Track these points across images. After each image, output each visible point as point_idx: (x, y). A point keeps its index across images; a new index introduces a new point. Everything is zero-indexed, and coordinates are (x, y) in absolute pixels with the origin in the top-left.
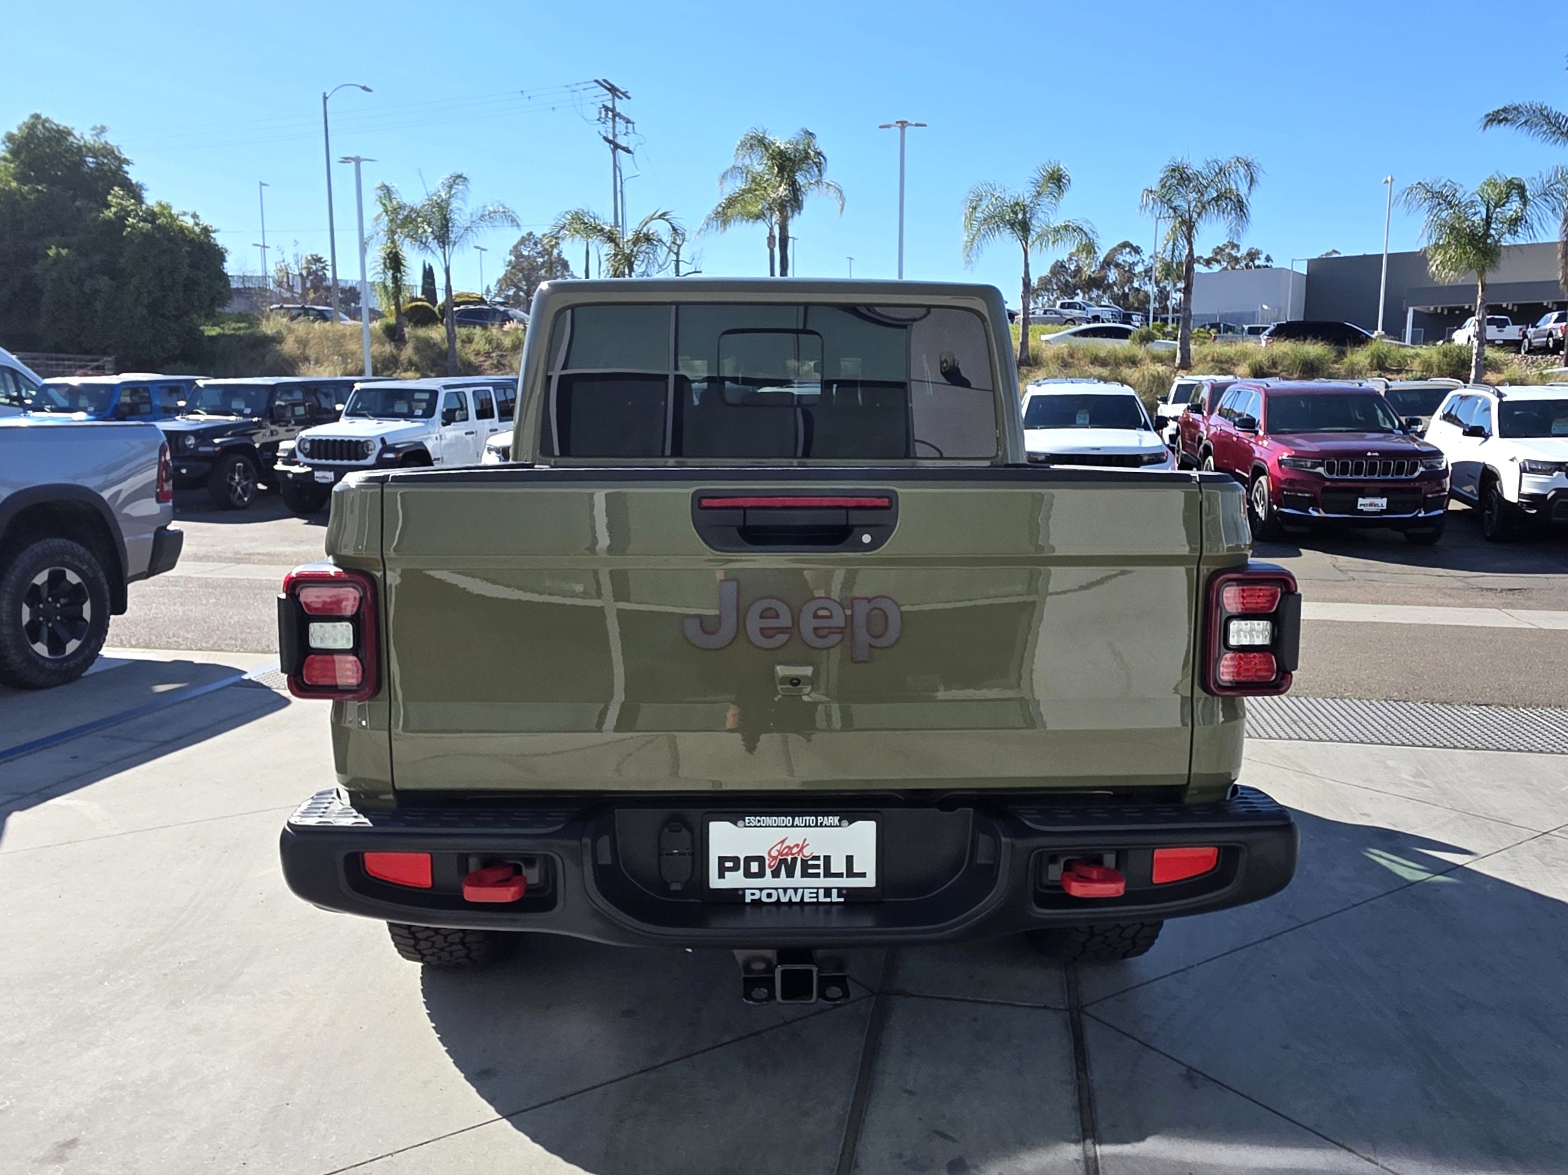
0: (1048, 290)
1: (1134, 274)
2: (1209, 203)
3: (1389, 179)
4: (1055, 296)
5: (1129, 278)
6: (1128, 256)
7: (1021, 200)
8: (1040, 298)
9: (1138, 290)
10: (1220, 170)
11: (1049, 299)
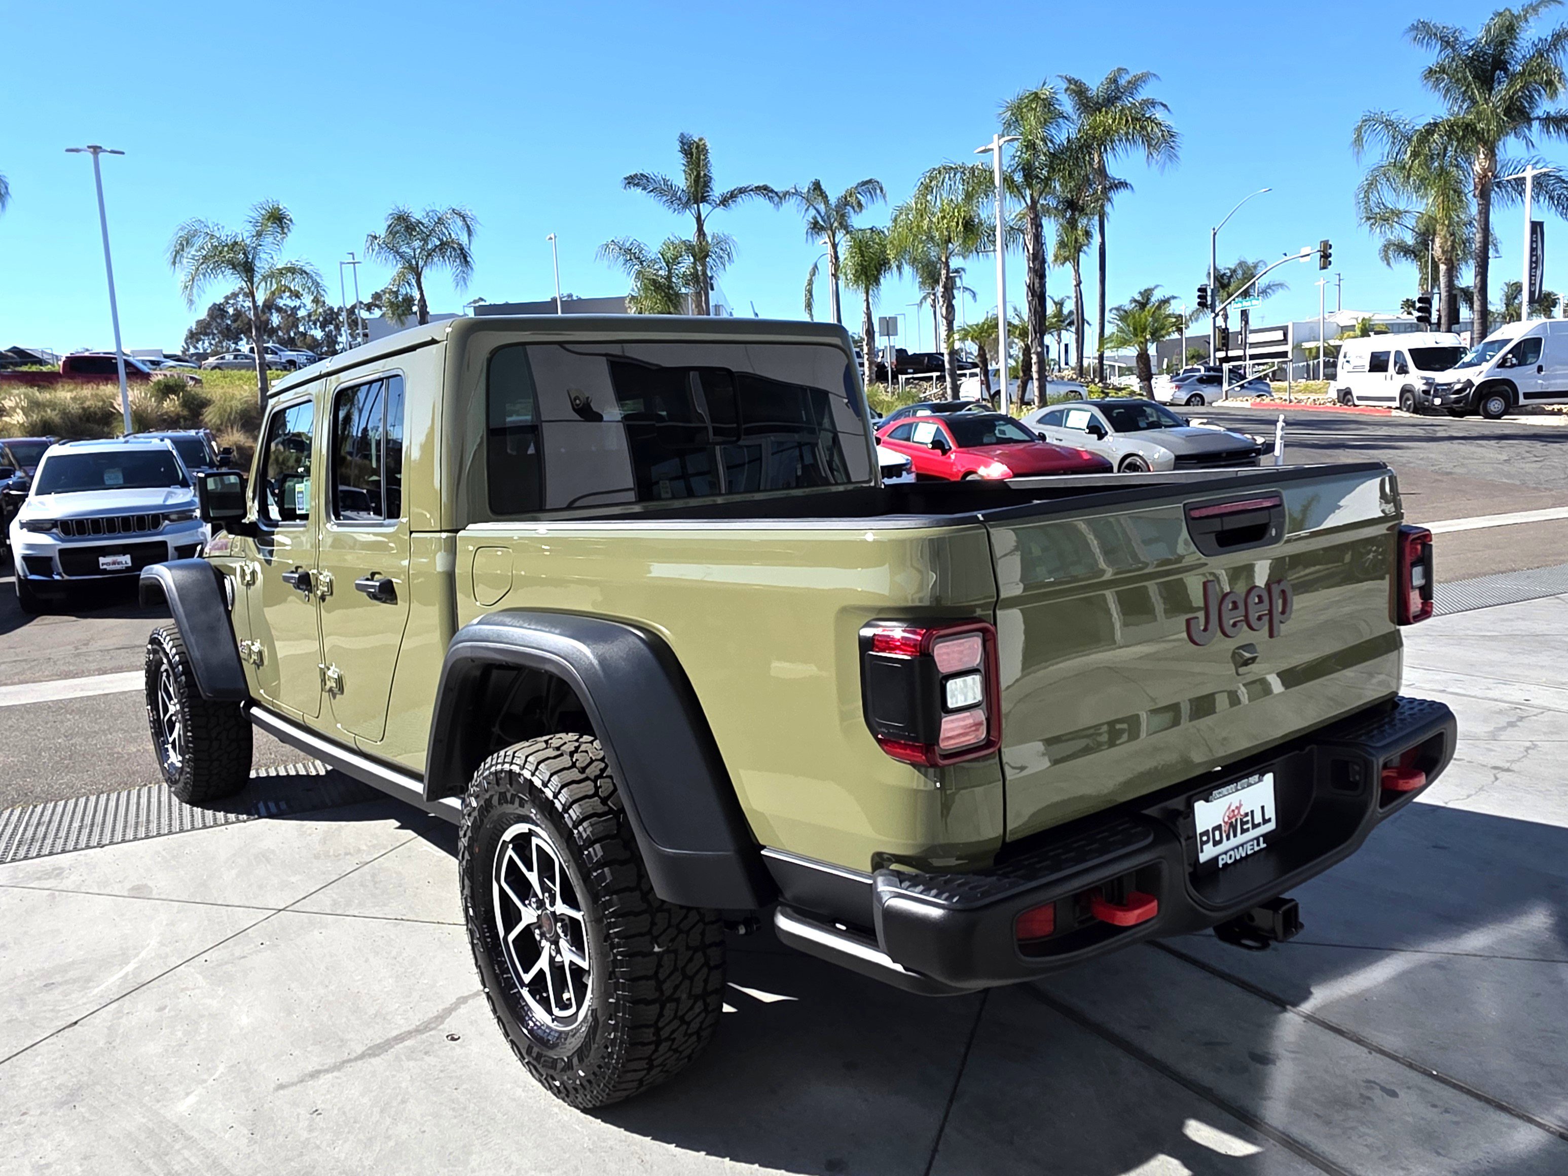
0: (206, 334)
1: (298, 319)
2: (434, 250)
3: (553, 236)
4: (217, 340)
5: (293, 323)
6: (289, 300)
7: (239, 239)
8: (201, 343)
9: (304, 335)
10: (439, 219)
11: (211, 344)
